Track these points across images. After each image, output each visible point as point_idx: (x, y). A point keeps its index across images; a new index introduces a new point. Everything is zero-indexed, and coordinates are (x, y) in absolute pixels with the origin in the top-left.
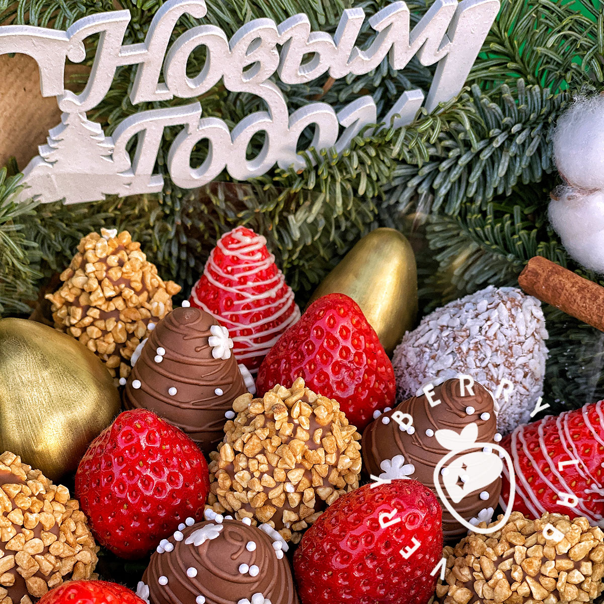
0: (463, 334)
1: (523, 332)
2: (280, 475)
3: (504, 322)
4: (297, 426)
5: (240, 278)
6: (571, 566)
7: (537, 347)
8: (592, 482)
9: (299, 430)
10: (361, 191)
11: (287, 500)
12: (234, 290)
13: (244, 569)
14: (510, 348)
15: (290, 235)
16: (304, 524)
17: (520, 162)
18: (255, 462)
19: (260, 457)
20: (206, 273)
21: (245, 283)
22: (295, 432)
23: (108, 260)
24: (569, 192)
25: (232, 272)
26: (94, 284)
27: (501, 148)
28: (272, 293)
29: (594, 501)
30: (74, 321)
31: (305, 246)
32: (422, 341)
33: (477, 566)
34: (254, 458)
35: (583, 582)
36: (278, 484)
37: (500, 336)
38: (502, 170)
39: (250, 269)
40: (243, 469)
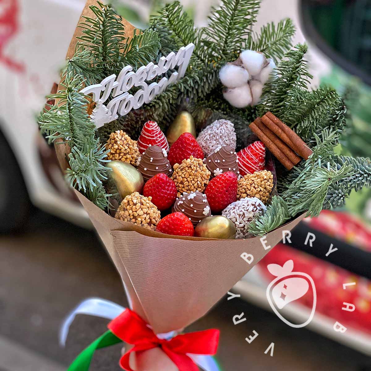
0: (216, 134)
1: (230, 130)
2: (196, 180)
3: (225, 129)
5: (155, 135)
6: (267, 181)
7: (233, 133)
8: (259, 163)
10: (171, 102)
12: (155, 138)
13: (204, 201)
14: (228, 135)
23: (122, 139)
25: (153, 134)
26: (121, 146)
29: (260, 167)
35: (270, 184)
36: (195, 182)
37: (225, 133)
39: (157, 132)
40: (186, 181)
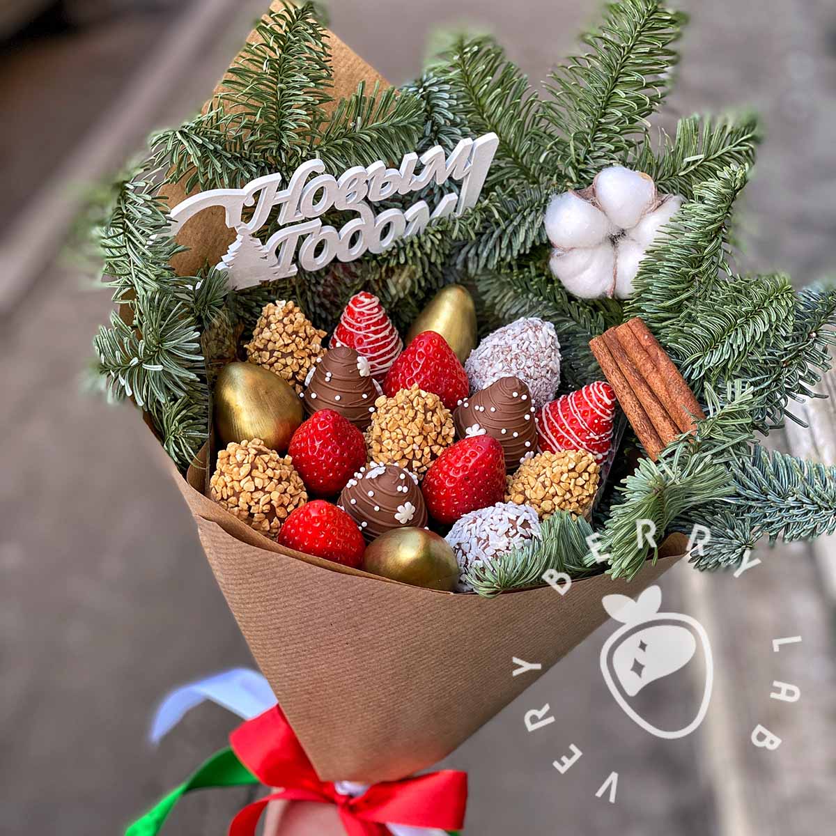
0: (507, 349)
1: (543, 346)
2: (410, 440)
3: (531, 340)
4: (417, 411)
5: (366, 325)
6: (577, 475)
7: (553, 354)
8: (590, 432)
9: (418, 412)
11: (414, 454)
12: (362, 333)
13: (399, 488)
14: (537, 356)
15: (389, 293)
16: (425, 468)
17: (533, 231)
18: (395, 433)
19: (398, 431)
20: (343, 322)
21: (369, 328)
22: (416, 414)
23: (284, 321)
24: (556, 252)
25: (361, 322)
26: (277, 336)
27: (519, 225)
28: (386, 332)
29: (592, 443)
30: (265, 361)
31: (399, 298)
32: (483, 355)
33: (526, 482)
34: (394, 431)
35: (584, 484)
36: (409, 445)
37: (530, 349)
38: (521, 238)
39: (371, 319)
40: (387, 439)
